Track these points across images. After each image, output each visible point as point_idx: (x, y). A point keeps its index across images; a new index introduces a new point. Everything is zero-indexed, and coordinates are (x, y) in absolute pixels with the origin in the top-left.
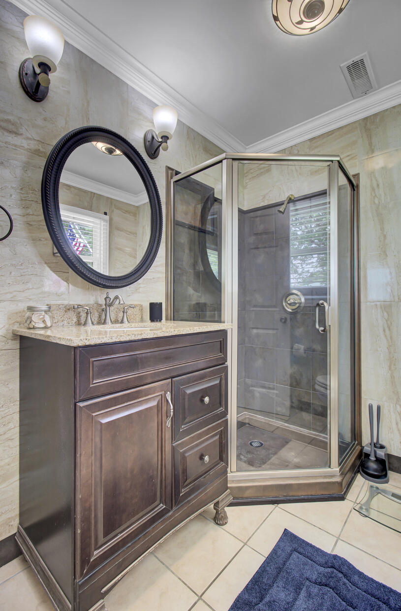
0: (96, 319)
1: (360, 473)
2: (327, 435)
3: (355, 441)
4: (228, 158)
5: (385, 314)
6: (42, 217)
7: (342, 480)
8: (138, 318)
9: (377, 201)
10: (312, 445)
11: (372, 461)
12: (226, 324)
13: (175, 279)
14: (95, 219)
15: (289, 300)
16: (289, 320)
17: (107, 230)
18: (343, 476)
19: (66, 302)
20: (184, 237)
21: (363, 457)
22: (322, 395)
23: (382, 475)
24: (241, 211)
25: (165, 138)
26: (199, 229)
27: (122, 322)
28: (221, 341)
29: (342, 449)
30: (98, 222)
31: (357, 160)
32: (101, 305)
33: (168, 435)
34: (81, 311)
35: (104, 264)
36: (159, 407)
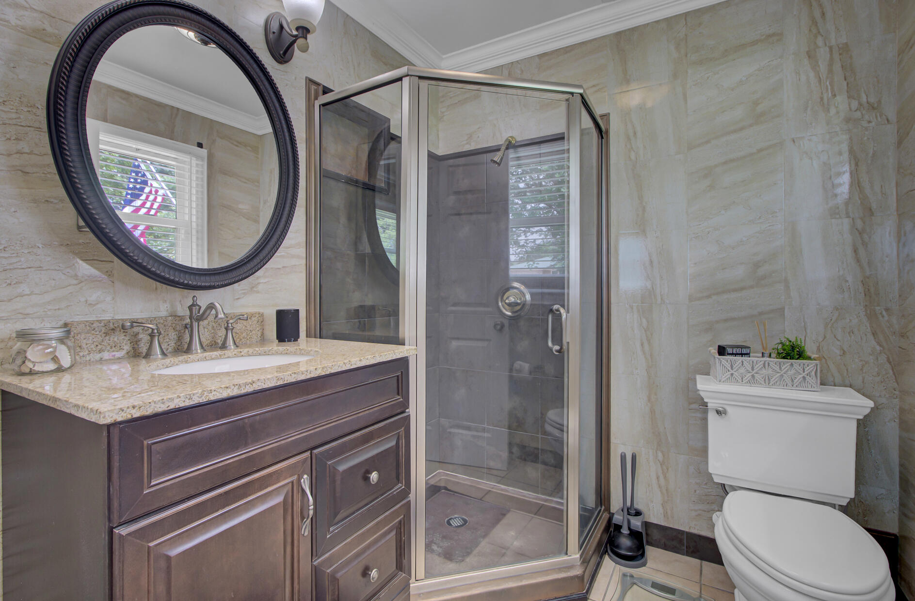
0: (172, 344)
1: (608, 554)
2: (562, 498)
3: (601, 507)
4: (411, 76)
5: (644, 320)
6: (50, 160)
7: (584, 572)
8: (256, 335)
9: (633, 157)
10: (540, 516)
11: (625, 537)
12: (406, 347)
13: (324, 267)
14: (180, 154)
15: (507, 299)
16: (506, 328)
17: (202, 173)
18: (586, 564)
19: (107, 317)
20: (338, 197)
21: (612, 529)
22: (555, 440)
23: (638, 556)
24: (431, 156)
25: (304, 31)
26: (364, 184)
27: (224, 347)
28: (398, 376)
29: (584, 521)
30: (186, 160)
31: (606, 94)
32: (182, 318)
33: (304, 548)
34: (141, 331)
35: (197, 232)
36: (287, 505)
